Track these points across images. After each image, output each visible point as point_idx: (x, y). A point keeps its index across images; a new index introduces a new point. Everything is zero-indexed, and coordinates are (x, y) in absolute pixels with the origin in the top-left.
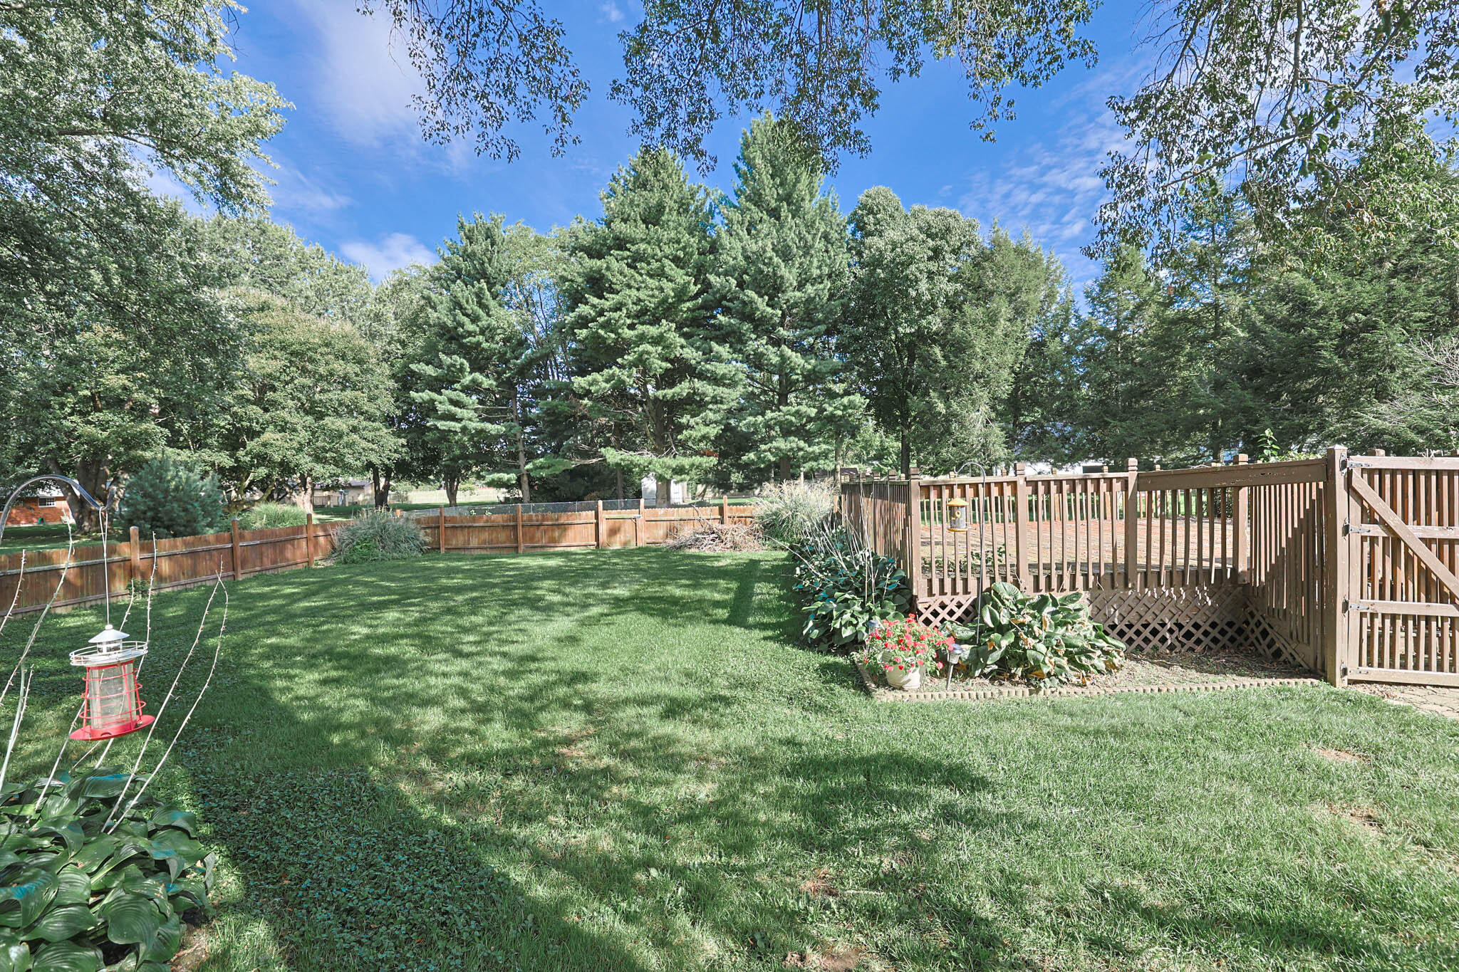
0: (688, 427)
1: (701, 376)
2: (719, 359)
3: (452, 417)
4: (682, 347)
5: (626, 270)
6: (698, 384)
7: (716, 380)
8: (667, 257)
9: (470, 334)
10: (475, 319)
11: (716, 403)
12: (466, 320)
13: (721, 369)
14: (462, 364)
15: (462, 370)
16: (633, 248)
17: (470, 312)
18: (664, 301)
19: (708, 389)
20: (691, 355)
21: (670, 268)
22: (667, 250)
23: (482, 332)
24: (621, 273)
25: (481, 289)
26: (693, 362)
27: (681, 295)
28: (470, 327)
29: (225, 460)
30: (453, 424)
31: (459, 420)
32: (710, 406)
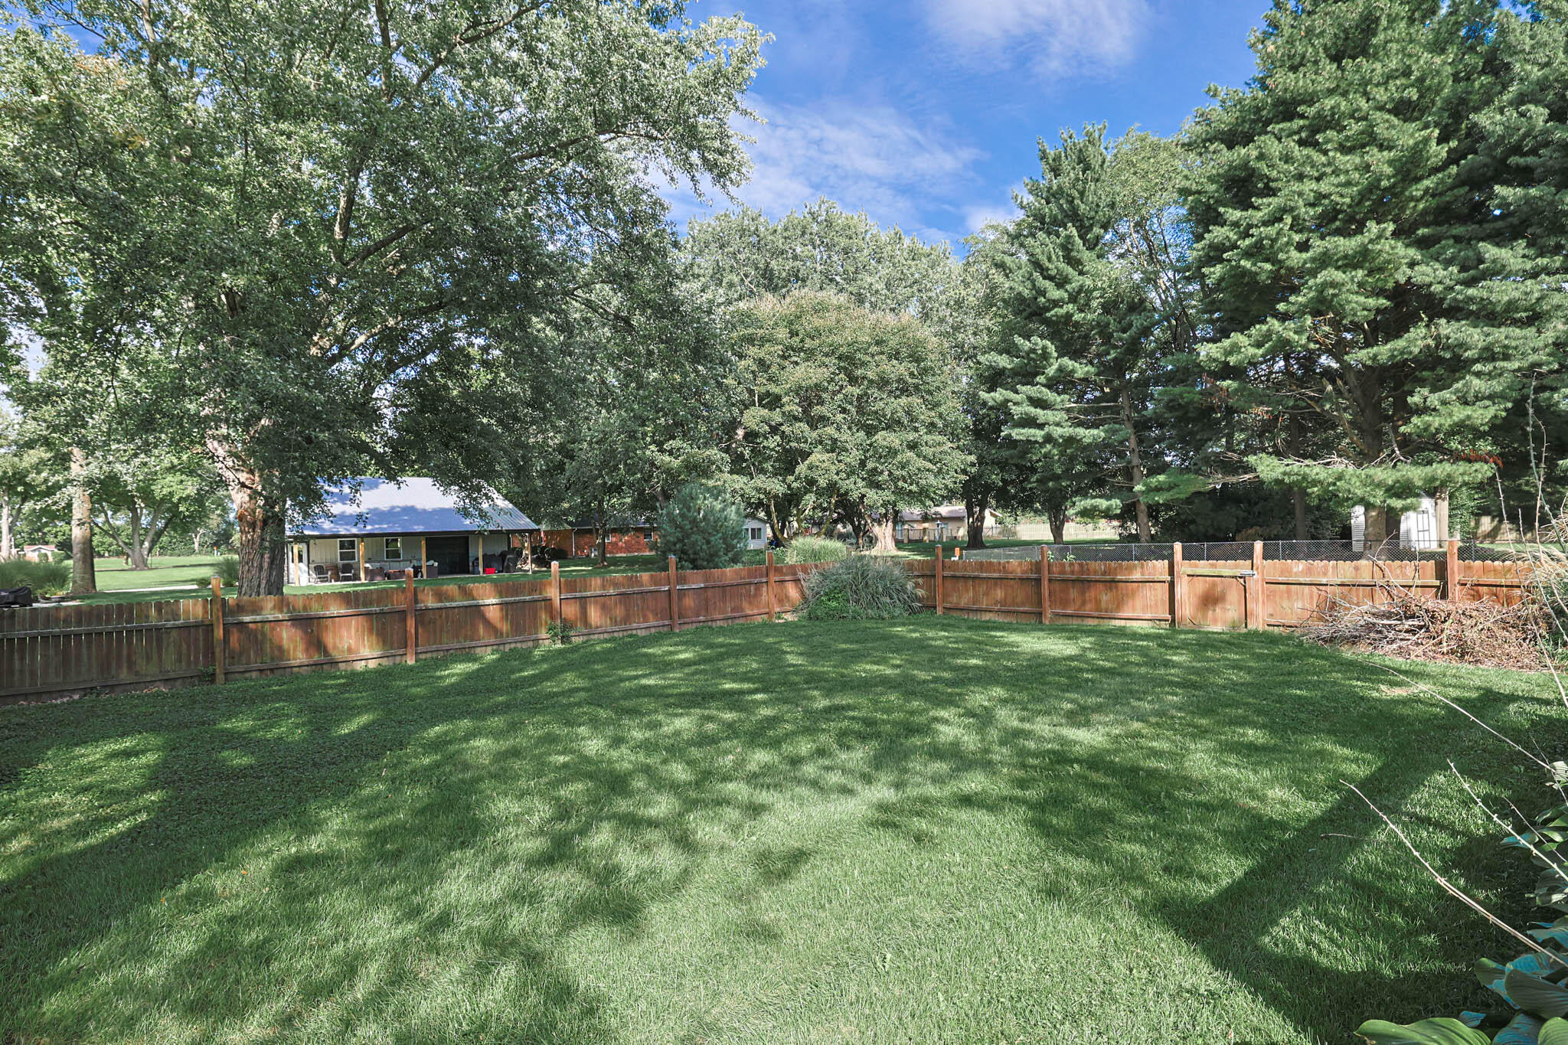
0: (1424, 410)
1: (1455, 312)
2: (1499, 271)
3: (1030, 422)
4: (1412, 264)
5: (1297, 152)
6: (1446, 328)
7: (1490, 315)
8: (1381, 108)
9: (1056, 303)
10: (1061, 282)
11: (1493, 358)
12: (1047, 284)
13: (1500, 292)
14: (1044, 348)
15: (1045, 355)
16: (1311, 111)
17: (1053, 272)
18: (1373, 187)
19: (1473, 336)
20: (1433, 275)
21: (1386, 125)
22: (1380, 95)
23: (1073, 299)
24: (1287, 159)
25: (1069, 237)
26: (1437, 288)
27: (1409, 168)
28: (1055, 294)
29: (777, 487)
30: (1032, 431)
31: (1041, 426)
32: (1478, 367)
